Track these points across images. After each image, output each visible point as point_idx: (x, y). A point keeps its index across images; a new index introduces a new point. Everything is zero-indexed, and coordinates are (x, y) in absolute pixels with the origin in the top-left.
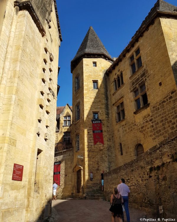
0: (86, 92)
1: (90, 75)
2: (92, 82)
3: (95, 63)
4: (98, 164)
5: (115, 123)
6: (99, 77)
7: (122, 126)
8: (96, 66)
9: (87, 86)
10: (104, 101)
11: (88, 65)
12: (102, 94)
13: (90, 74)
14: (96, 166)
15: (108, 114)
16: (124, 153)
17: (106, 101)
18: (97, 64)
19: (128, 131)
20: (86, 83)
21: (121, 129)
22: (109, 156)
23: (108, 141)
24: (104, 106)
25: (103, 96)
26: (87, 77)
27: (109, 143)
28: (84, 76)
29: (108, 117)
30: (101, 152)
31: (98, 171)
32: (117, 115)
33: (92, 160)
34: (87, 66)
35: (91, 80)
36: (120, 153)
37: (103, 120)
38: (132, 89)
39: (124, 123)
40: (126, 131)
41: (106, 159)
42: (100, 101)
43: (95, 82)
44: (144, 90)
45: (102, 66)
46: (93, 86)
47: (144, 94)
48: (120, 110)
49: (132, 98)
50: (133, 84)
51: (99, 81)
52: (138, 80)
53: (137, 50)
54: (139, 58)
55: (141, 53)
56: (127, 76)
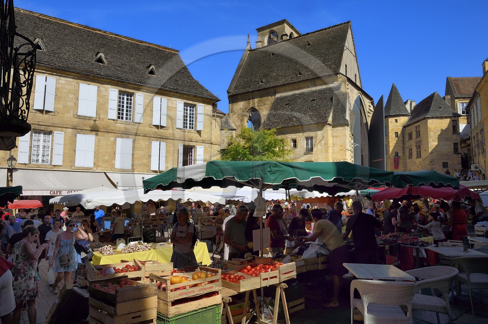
0: (391, 140)
1: (393, 129)
2: (395, 134)
3: (396, 121)
5: (407, 158)
6: (399, 129)
8: (397, 122)
9: (391, 136)
10: (402, 145)
11: (392, 122)
12: (401, 141)
13: (393, 128)
15: (404, 153)
20: (391, 135)
23: (403, 168)
24: (401, 148)
25: (401, 142)
26: (391, 130)
27: (404, 169)
28: (389, 129)
29: (404, 154)
32: (409, 154)
35: (394, 132)
37: (401, 157)
38: (416, 145)
39: (411, 160)
42: (399, 145)
43: (397, 133)
44: (420, 149)
45: (401, 122)
46: (395, 136)
47: (420, 151)
48: (411, 152)
49: (416, 150)
50: (416, 143)
51: (399, 133)
52: (418, 142)
53: (419, 126)
54: (419, 131)
55: (420, 129)
56: (414, 136)
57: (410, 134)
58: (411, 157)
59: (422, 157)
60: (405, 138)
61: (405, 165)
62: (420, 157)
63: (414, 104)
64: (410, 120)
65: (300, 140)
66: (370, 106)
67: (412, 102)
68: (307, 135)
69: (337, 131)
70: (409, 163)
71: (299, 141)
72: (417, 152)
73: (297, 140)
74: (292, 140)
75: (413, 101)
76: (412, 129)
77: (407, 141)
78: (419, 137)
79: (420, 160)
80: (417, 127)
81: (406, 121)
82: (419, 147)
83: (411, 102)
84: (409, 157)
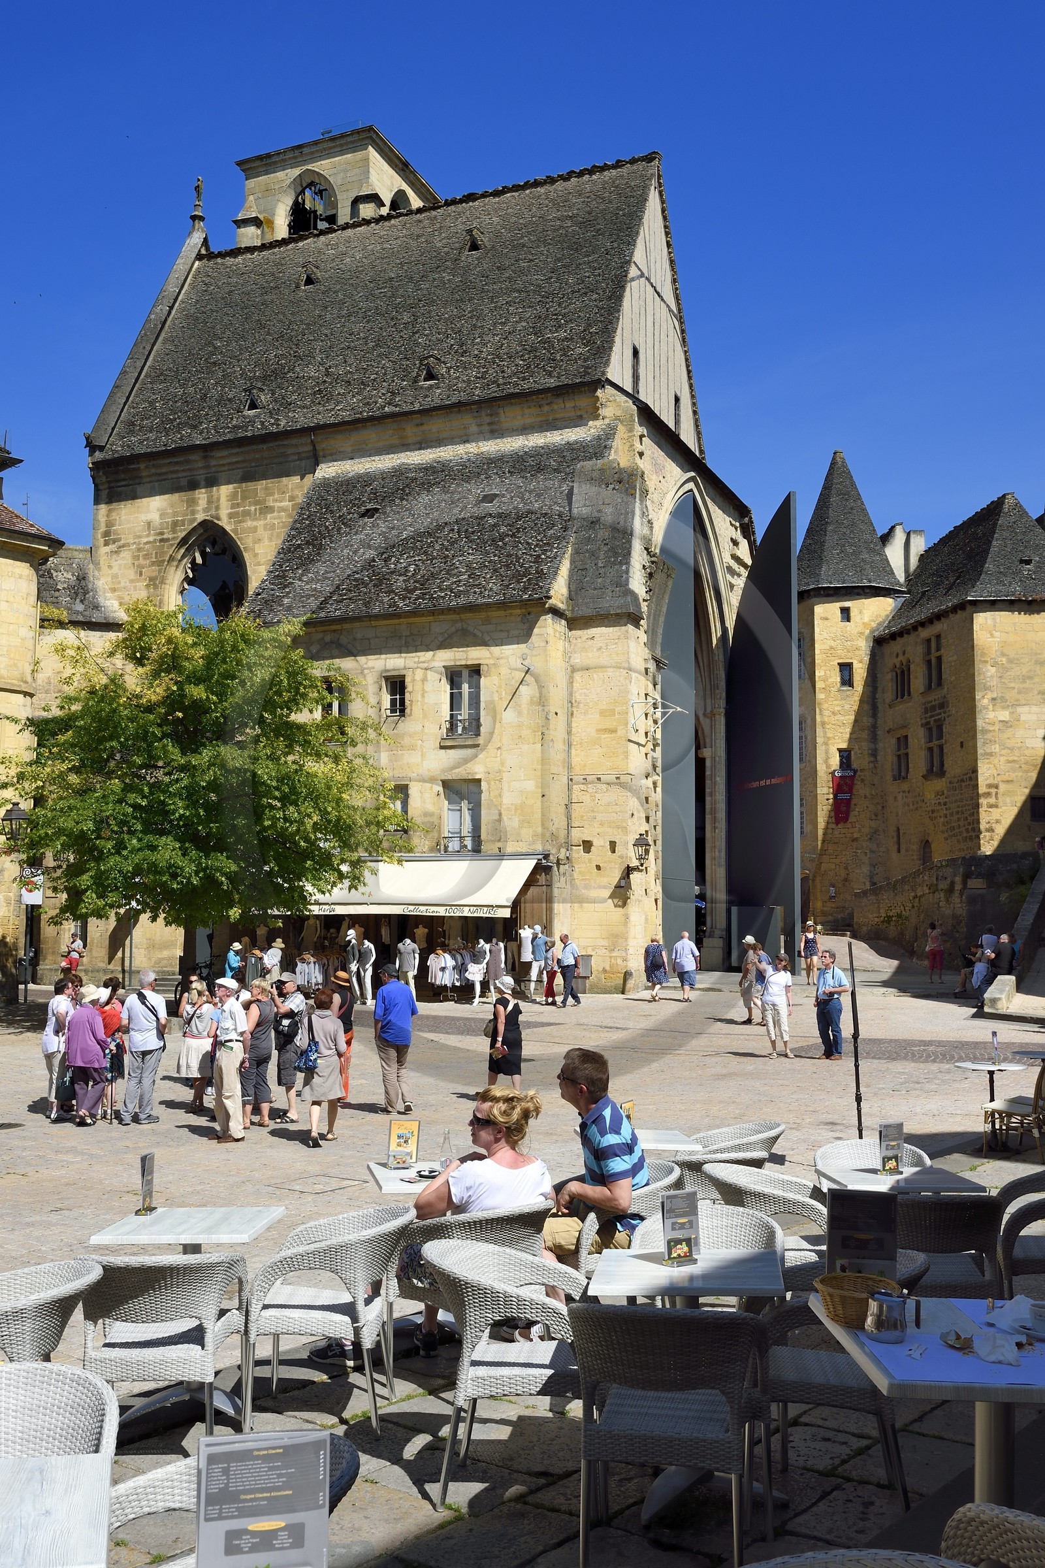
0: (823, 696)
1: (832, 648)
2: (838, 668)
3: (846, 613)
4: (846, 868)
5: (889, 777)
6: (857, 652)
7: (904, 792)
8: (849, 620)
9: (825, 680)
10: (866, 721)
11: (827, 619)
12: (863, 702)
13: (833, 644)
14: (843, 873)
15: (874, 754)
16: (903, 850)
17: (871, 720)
18: (852, 614)
19: (911, 807)
20: (822, 673)
21: (900, 796)
22: (872, 851)
24: (865, 735)
26: (824, 656)
27: (873, 824)
28: (817, 652)
29: (875, 762)
30: (855, 844)
31: (847, 883)
32: (895, 759)
33: (834, 861)
34: (826, 622)
35: (836, 663)
36: (896, 847)
37: (863, 771)
38: (924, 721)
39: (905, 786)
40: (908, 805)
41: (866, 859)
42: (856, 721)
43: (846, 669)
44: (940, 737)
45: (866, 620)
46: (839, 679)
47: (941, 747)
48: (902, 751)
49: (923, 741)
50: (926, 711)
51: (856, 665)
52: (933, 708)
53: (938, 637)
54: (939, 659)
55: (942, 651)
56: (918, 682)
57: (903, 672)
58: (903, 774)
59: (947, 775)
60: (879, 690)
61: (880, 807)
62: (942, 773)
63: (919, 545)
64: (899, 613)
65: (424, 680)
66: (735, 543)
67: (912, 536)
68: (455, 660)
69: (590, 642)
70: (895, 798)
71: (418, 687)
72: (930, 750)
73: (408, 680)
74: (387, 679)
75: (915, 532)
76: (912, 649)
77: (888, 701)
78: (940, 683)
79: (939, 784)
80: (929, 641)
81: (884, 614)
82: (935, 730)
83: (908, 535)
84: (896, 773)
